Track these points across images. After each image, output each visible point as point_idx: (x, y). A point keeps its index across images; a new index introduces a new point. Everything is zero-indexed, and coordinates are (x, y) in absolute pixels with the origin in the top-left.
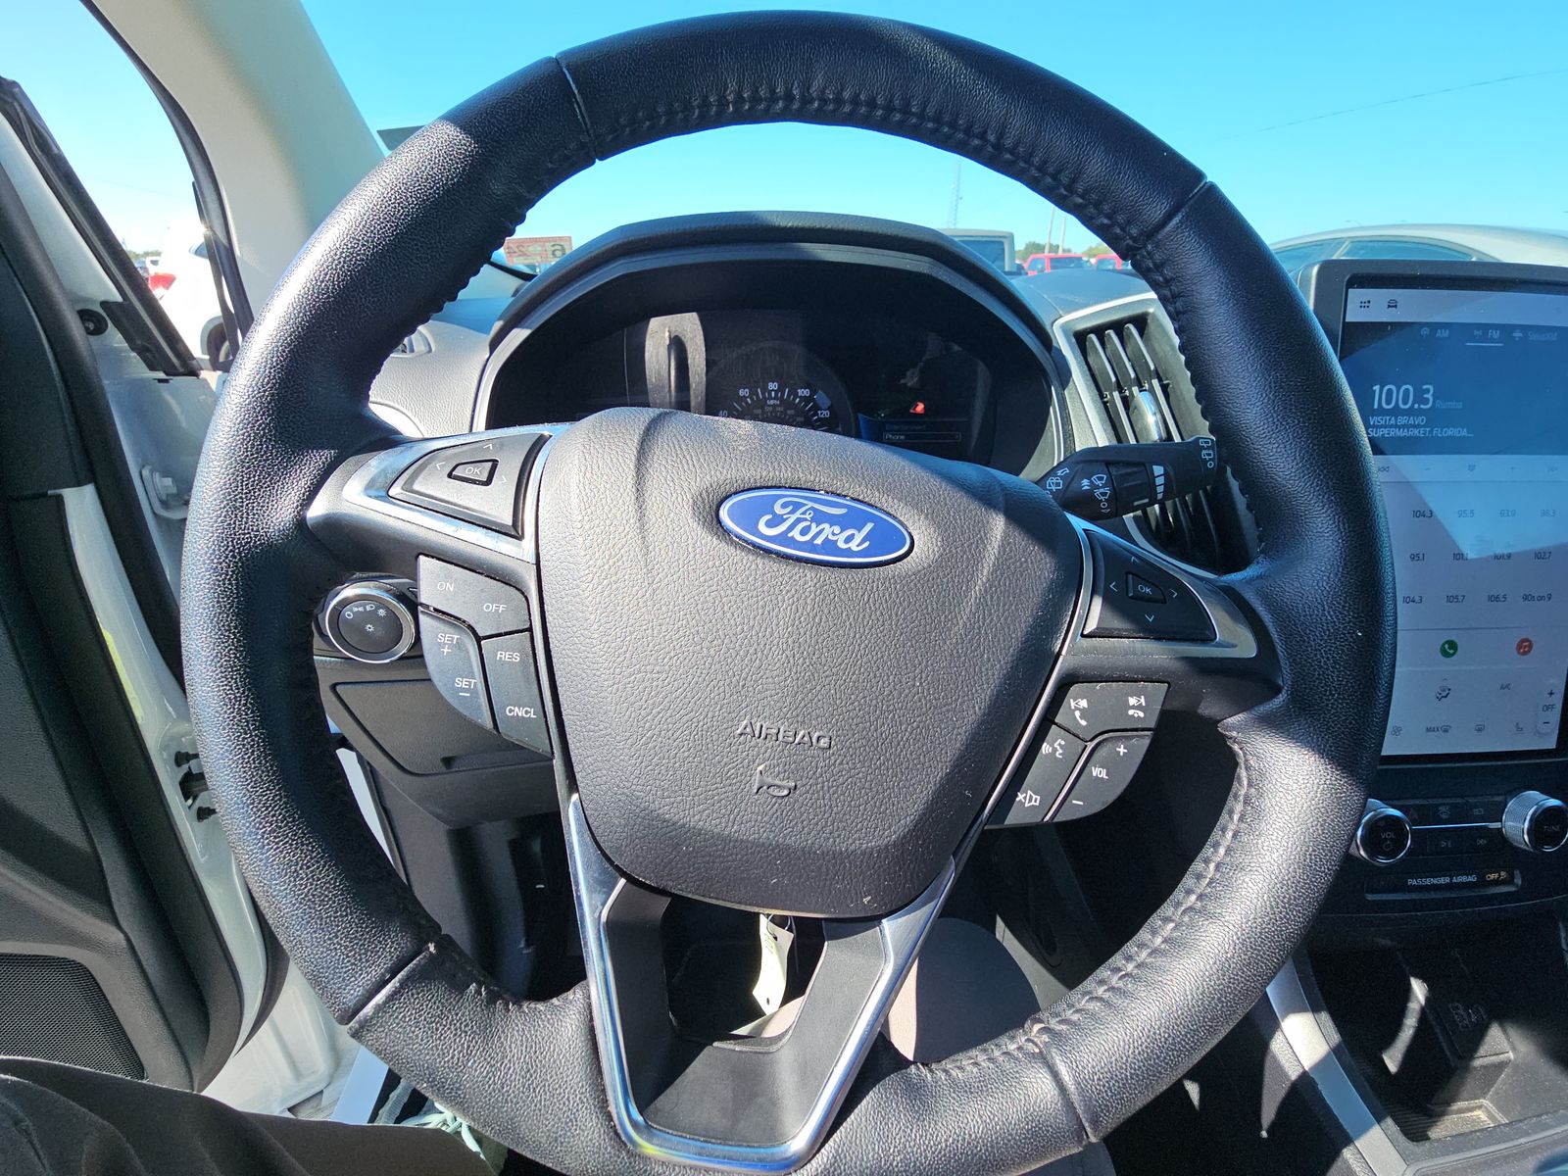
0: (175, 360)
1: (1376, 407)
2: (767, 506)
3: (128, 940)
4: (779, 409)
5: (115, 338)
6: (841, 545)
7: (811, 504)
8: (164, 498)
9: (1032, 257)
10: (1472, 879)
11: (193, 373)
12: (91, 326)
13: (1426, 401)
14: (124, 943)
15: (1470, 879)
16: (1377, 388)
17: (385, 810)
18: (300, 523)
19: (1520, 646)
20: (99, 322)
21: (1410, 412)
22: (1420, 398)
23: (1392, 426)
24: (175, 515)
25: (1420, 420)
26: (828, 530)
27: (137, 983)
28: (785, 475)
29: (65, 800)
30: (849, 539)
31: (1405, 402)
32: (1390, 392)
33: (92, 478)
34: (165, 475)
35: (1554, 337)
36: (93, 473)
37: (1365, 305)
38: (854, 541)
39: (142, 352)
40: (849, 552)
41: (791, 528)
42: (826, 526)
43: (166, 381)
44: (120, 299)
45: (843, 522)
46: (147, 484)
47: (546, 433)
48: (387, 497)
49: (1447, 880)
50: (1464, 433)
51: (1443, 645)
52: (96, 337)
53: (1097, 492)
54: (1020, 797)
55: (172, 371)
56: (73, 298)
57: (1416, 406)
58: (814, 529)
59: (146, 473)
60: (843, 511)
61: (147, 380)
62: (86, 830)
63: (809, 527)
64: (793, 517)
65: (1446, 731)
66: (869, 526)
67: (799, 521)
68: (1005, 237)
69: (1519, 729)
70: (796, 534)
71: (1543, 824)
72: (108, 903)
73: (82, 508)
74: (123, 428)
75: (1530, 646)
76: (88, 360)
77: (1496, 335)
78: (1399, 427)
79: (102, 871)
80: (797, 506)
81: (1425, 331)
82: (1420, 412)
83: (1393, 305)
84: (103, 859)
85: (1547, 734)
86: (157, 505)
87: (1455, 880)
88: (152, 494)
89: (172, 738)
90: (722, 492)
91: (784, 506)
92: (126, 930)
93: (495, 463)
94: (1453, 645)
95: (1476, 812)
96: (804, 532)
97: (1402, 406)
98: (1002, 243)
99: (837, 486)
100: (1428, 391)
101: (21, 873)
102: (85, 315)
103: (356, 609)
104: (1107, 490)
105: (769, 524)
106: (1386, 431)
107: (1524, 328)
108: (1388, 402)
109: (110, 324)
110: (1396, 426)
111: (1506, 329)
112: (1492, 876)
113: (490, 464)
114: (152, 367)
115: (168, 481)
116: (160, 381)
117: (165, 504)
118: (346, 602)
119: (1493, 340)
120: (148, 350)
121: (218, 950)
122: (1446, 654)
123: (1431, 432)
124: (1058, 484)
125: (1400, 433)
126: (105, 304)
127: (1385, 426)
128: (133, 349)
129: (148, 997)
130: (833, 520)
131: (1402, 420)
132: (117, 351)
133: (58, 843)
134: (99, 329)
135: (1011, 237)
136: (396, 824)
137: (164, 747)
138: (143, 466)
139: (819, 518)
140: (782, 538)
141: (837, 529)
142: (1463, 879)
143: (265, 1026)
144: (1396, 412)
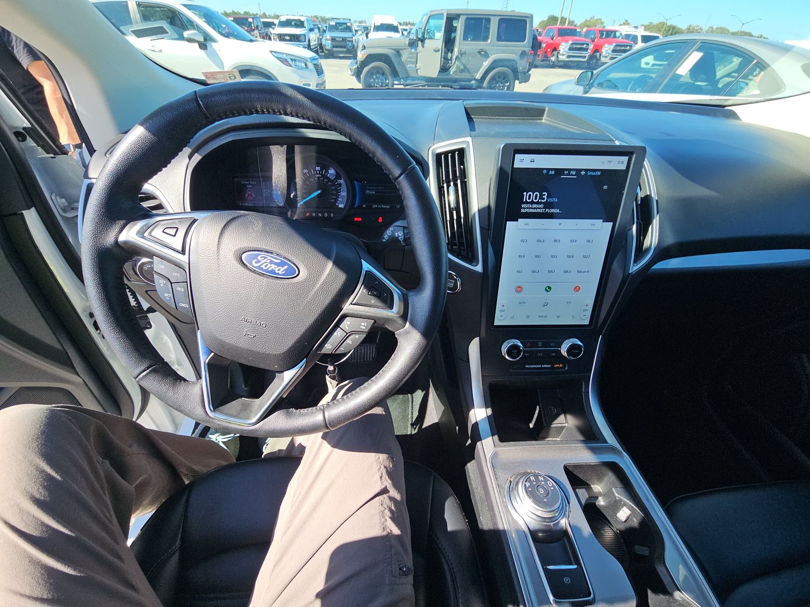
0: (57, 150)
1: (524, 201)
2: (256, 257)
3: (83, 380)
4: (321, 179)
5: (30, 142)
6: (277, 272)
7: (269, 258)
8: (63, 208)
9: (547, 28)
10: (549, 366)
11: (66, 153)
12: (20, 139)
13: (544, 199)
14: (82, 381)
15: (548, 366)
16: (525, 193)
17: (179, 335)
18: (116, 242)
19: (575, 288)
20: (23, 136)
21: (538, 203)
22: (541, 198)
23: (530, 208)
24: (70, 215)
25: (541, 206)
26: (273, 266)
27: (90, 396)
28: (264, 247)
29: (49, 331)
30: (279, 270)
31: (536, 199)
32: (530, 195)
33: (33, 205)
34: (62, 197)
35: (599, 173)
36: (34, 204)
37: (522, 160)
38: (281, 270)
39: (43, 147)
40: (278, 274)
41: (262, 265)
42: (273, 265)
43: (55, 157)
44: (30, 126)
45: (278, 265)
46: (55, 203)
47: (196, 218)
48: (143, 237)
49: (540, 366)
50: (558, 211)
51: (546, 288)
52: (23, 142)
53: (400, 238)
54: (326, 345)
55: (56, 154)
56: (11, 127)
57: (540, 201)
58: (269, 265)
59: (53, 197)
60: (279, 261)
61: (46, 158)
62: (60, 343)
63: (267, 265)
64: (263, 262)
65: (546, 317)
66: (286, 267)
67: (265, 263)
68: (527, 17)
69: (573, 317)
70: (263, 266)
71: (572, 349)
72: (74, 368)
73: (31, 217)
74: (40, 179)
75: (579, 289)
76: (20, 151)
77: (574, 173)
78: (533, 208)
79: (69, 357)
80: (265, 258)
81: (545, 172)
82: (541, 203)
83: (532, 161)
84: (68, 352)
85: (585, 319)
86: (61, 211)
87: (542, 366)
88: (58, 208)
89: (87, 307)
90: (244, 250)
91: (261, 257)
92: (83, 377)
93: (177, 229)
94: (550, 288)
95: (552, 344)
96: (266, 266)
97: (534, 200)
98: (526, 21)
99: (279, 252)
100: (545, 195)
101: (38, 358)
102: (17, 134)
103: (148, 266)
104: (402, 237)
105: (256, 262)
106: (528, 210)
107: (586, 170)
108: (529, 199)
109: (28, 137)
110: (532, 208)
111: (578, 171)
112: (557, 366)
113: (176, 229)
114: (48, 153)
115: (63, 200)
116: (52, 158)
117: (64, 210)
118: (143, 264)
119: (572, 175)
120: (44, 146)
121: (120, 385)
122: (547, 291)
123: (545, 210)
124: (390, 233)
125: (533, 211)
126: (24, 129)
127: (527, 208)
128: (38, 146)
129: (95, 400)
130: (276, 264)
131: (534, 206)
132: (32, 147)
133: (50, 347)
134: (24, 139)
135: (531, 17)
136: (184, 341)
137: (84, 311)
138: (52, 194)
139: (271, 262)
140: (259, 268)
141: (276, 266)
142: (546, 366)
143: (144, 414)
144: (532, 203)
